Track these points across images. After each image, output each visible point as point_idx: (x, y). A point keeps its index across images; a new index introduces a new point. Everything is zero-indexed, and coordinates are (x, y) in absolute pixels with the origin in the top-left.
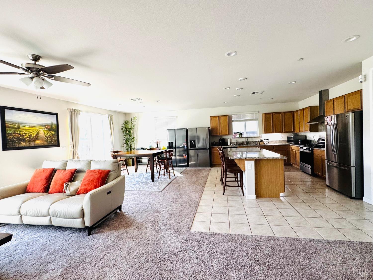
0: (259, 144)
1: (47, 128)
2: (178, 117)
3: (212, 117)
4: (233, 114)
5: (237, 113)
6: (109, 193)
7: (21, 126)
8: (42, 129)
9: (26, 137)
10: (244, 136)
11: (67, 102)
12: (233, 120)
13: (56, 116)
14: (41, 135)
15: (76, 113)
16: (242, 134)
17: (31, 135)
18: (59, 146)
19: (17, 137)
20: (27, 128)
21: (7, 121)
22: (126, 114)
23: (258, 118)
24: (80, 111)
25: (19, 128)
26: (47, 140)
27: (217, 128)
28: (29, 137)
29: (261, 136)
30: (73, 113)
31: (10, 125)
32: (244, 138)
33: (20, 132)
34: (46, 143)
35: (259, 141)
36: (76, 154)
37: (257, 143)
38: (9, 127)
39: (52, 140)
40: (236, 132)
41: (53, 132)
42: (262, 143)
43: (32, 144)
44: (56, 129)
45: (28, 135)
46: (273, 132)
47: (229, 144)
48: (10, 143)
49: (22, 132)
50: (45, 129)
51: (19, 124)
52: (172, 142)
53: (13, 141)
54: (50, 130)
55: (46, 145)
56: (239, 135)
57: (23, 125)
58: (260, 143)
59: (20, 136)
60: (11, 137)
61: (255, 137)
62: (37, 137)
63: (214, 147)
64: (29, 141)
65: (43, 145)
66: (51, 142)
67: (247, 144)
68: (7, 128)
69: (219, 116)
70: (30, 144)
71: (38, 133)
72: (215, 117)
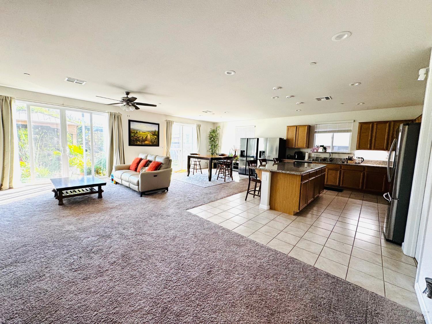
0: (347, 163)
1: (152, 133)
2: (256, 127)
3: (289, 127)
4: (317, 123)
5: (322, 123)
6: (155, 176)
7: (138, 132)
8: (149, 134)
9: (140, 138)
10: (329, 150)
11: (166, 116)
12: (315, 130)
13: (158, 125)
14: (148, 138)
15: (170, 123)
16: (325, 148)
17: (143, 138)
18: (159, 146)
19: (136, 138)
20: (141, 133)
21: (132, 129)
22: (214, 124)
23: (352, 129)
24: (173, 121)
25: (137, 133)
26: (151, 142)
27: (293, 139)
28: (142, 139)
29: (352, 152)
30: (169, 124)
31: (133, 131)
32: (328, 153)
33: (137, 135)
34: (151, 143)
35: (347, 159)
36: (169, 153)
37: (344, 161)
38: (132, 132)
39: (154, 141)
40: (319, 146)
41: (156, 137)
42: (351, 161)
43: (143, 143)
44: (158, 135)
45: (141, 137)
46: (370, 149)
47: (306, 158)
48: (132, 141)
49: (138, 136)
50: (151, 134)
51: (137, 130)
52: (244, 151)
53: (134, 141)
54: (154, 135)
55: (151, 144)
56: (322, 149)
57: (139, 131)
58: (349, 161)
59: (137, 138)
60: (133, 138)
61: (343, 153)
62: (146, 140)
63: (284, 160)
64: (142, 142)
65: (149, 144)
66: (154, 143)
67: (331, 161)
68: (131, 133)
69: (296, 127)
70: (142, 143)
71: (147, 136)
72: (293, 127)
